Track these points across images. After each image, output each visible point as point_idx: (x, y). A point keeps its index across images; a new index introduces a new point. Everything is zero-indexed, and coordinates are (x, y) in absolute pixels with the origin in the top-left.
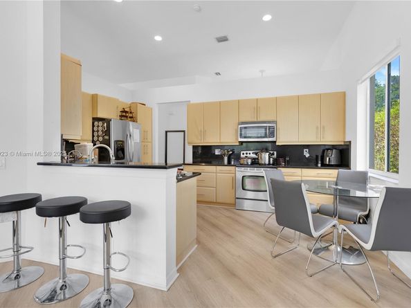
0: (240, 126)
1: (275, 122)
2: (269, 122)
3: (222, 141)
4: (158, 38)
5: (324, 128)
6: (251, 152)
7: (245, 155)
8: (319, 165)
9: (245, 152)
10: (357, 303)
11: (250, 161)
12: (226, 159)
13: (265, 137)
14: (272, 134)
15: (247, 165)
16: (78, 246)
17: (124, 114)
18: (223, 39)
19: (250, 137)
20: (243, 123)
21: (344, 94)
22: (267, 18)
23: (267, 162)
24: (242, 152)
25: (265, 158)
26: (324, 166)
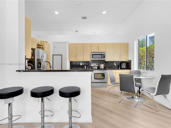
0: (92, 54)
1: (105, 52)
2: (103, 52)
3: (84, 60)
4: (57, 13)
5: (122, 55)
6: (95, 64)
7: (94, 65)
8: (120, 68)
9: (93, 64)
10: (153, 113)
11: (96, 68)
12: (85, 67)
13: (102, 58)
14: (104, 57)
15: (95, 69)
16: (48, 111)
17: (38, 46)
18: (85, 18)
19: (96, 58)
20: (93, 52)
21: (128, 44)
22: (104, 13)
23: (103, 68)
24: (92, 64)
25: (102, 66)
26: (121, 69)
